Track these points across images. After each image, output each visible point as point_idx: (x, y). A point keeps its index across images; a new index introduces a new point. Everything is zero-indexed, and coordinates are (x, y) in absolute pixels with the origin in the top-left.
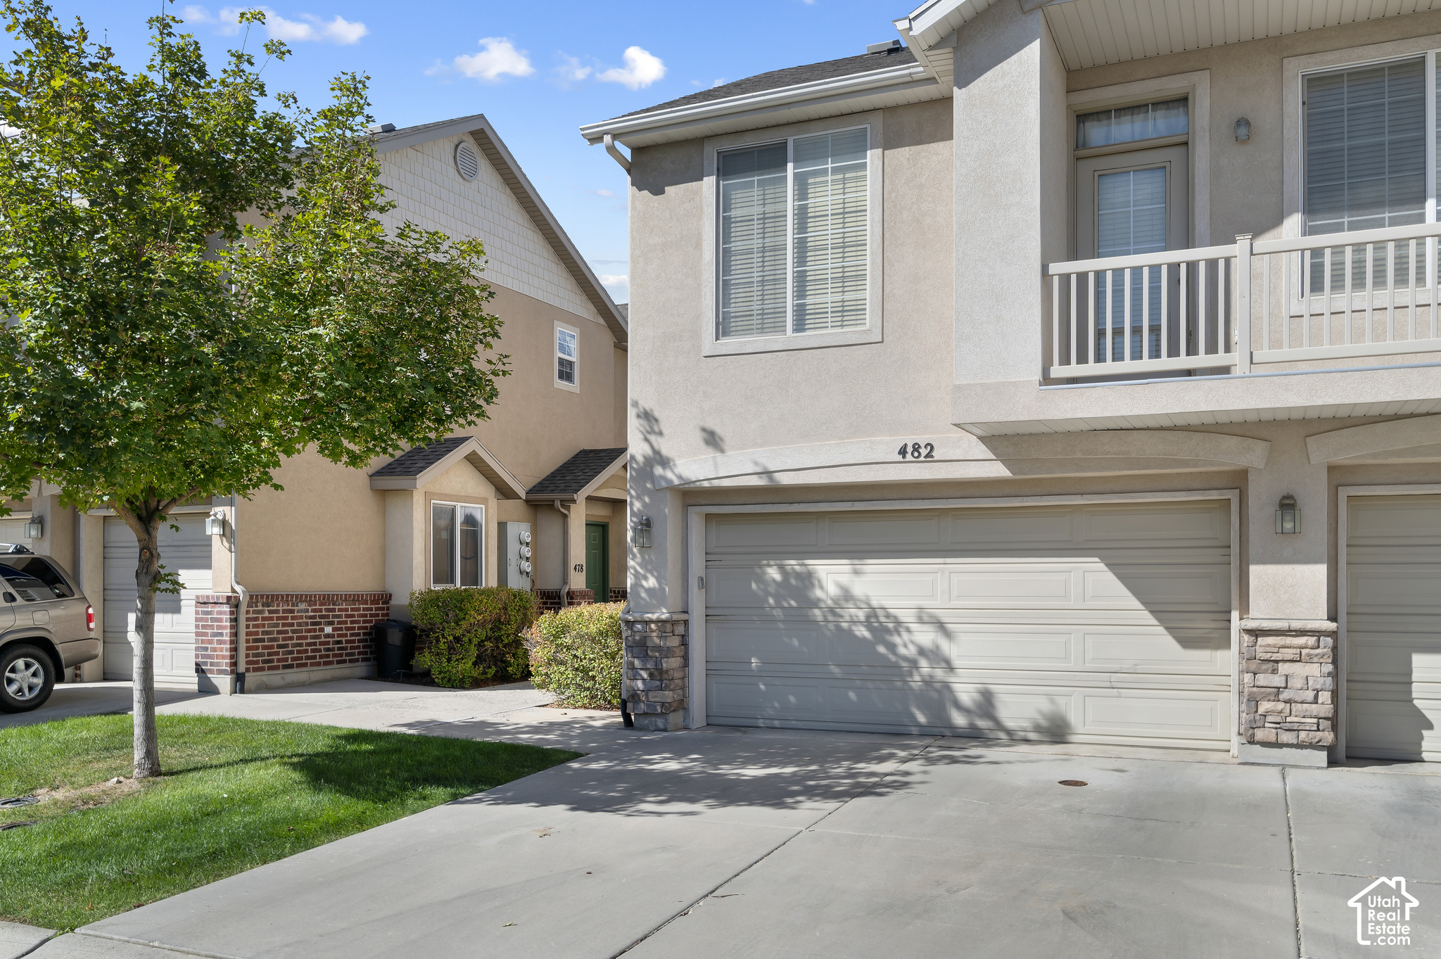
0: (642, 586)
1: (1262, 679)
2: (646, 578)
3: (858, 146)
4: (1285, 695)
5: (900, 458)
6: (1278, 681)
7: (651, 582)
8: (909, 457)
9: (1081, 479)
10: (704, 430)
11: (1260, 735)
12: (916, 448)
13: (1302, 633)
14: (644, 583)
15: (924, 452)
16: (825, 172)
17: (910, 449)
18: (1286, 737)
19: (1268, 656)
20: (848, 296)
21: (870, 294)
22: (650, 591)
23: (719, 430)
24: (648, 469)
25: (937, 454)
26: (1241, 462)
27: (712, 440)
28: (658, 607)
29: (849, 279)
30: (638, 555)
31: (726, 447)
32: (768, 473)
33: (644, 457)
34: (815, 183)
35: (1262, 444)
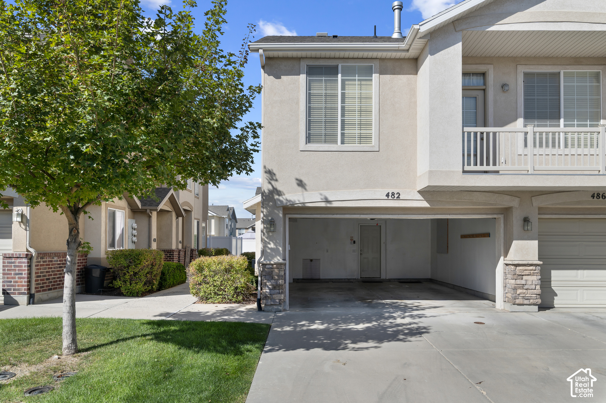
0: (268, 247)
1: (518, 282)
2: (269, 244)
3: (369, 72)
4: (526, 287)
5: (386, 198)
6: (523, 282)
7: (272, 245)
8: (390, 198)
9: (449, 209)
10: (297, 179)
11: (517, 301)
12: (393, 194)
13: (531, 265)
14: (269, 246)
15: (396, 196)
16: (355, 80)
17: (390, 195)
18: (526, 302)
19: (520, 273)
20: (362, 132)
21: (374, 131)
22: (271, 249)
23: (305, 180)
24: (271, 196)
25: (401, 197)
26: (511, 205)
27: (301, 184)
28: (275, 256)
29: (365, 124)
30: (266, 234)
31: (308, 188)
32: (327, 201)
33: (269, 190)
34: (348, 84)
35: (517, 200)
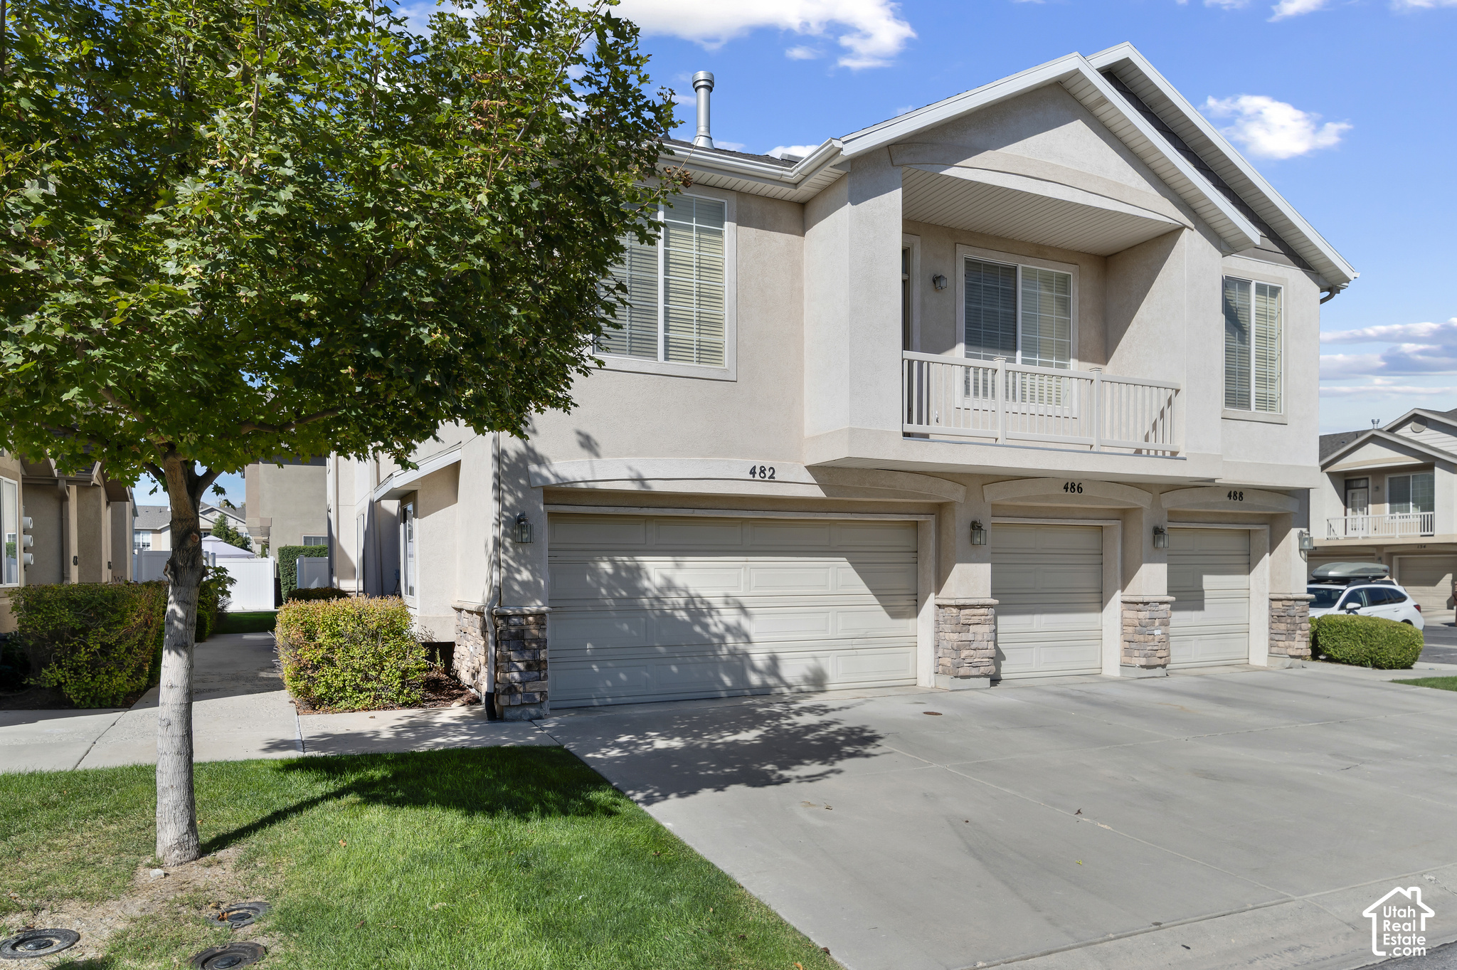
0: (516, 580)
1: (964, 636)
2: (519, 572)
3: (715, 216)
4: (974, 646)
5: (751, 477)
6: (970, 637)
7: (525, 575)
8: (757, 477)
9: (849, 502)
10: (579, 433)
11: (962, 671)
12: (763, 470)
13: (983, 606)
14: (518, 577)
15: (768, 474)
16: (690, 228)
17: (758, 471)
18: (974, 672)
19: (967, 622)
20: (703, 338)
21: (727, 338)
22: (523, 584)
23: (595, 436)
24: (521, 465)
25: (777, 477)
26: (951, 498)
27: (587, 443)
28: (532, 599)
29: (710, 324)
30: (511, 549)
31: (601, 451)
32: (641, 480)
33: (517, 453)
34: (676, 235)
35: (962, 489)
